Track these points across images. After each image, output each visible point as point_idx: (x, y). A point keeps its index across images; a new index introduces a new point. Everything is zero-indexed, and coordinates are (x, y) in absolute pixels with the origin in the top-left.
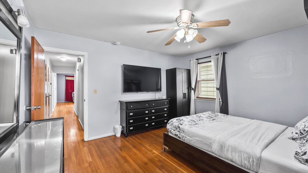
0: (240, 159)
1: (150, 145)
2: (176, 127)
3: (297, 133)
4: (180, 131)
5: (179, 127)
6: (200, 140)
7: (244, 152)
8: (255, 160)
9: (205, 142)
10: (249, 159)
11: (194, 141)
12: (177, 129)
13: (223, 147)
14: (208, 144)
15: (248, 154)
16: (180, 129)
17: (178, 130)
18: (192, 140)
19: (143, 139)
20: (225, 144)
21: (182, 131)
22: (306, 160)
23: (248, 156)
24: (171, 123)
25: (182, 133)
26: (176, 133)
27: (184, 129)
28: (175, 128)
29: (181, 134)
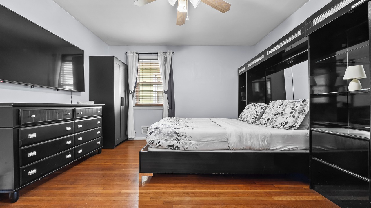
0: (258, 143)
1: (104, 187)
2: (170, 134)
3: (253, 118)
4: (179, 138)
5: (176, 133)
6: (213, 140)
7: (260, 134)
8: (269, 138)
9: (220, 139)
10: (265, 139)
11: (204, 144)
12: (171, 136)
13: (242, 137)
14: (224, 140)
15: (263, 135)
16: (178, 135)
17: (174, 138)
18: (201, 144)
19: (73, 186)
20: (243, 134)
21: (181, 138)
22: (289, 127)
23: (264, 137)
24: (156, 132)
25: (183, 140)
26: (171, 143)
27: (186, 133)
28: (168, 137)
29: (181, 142)
